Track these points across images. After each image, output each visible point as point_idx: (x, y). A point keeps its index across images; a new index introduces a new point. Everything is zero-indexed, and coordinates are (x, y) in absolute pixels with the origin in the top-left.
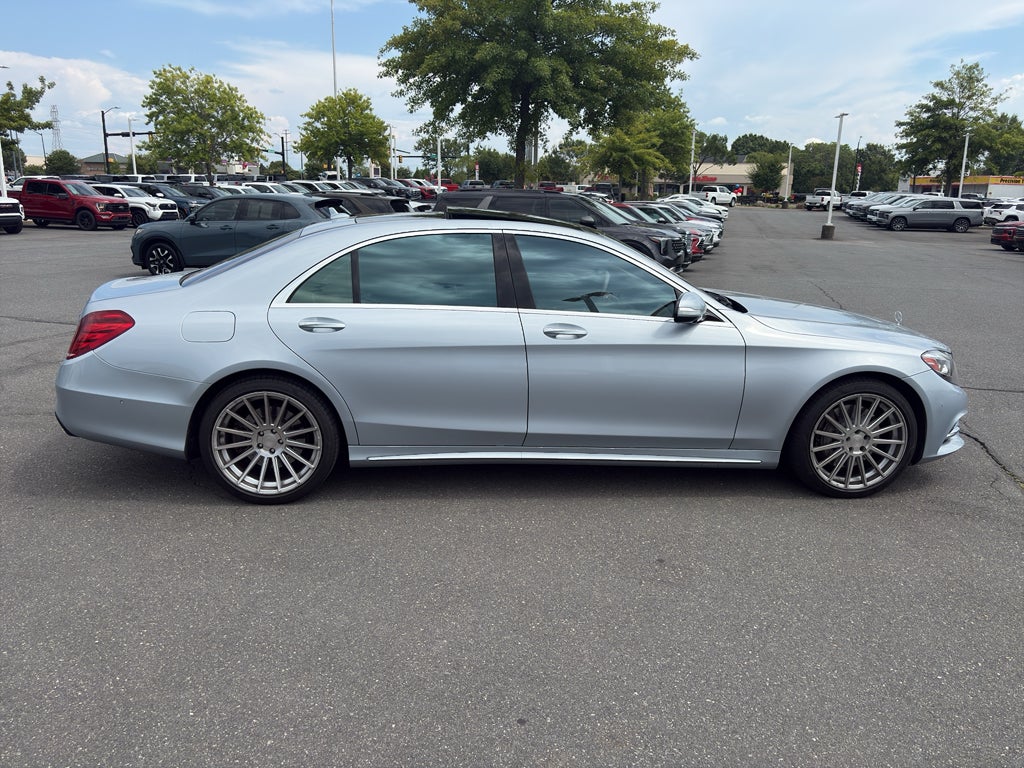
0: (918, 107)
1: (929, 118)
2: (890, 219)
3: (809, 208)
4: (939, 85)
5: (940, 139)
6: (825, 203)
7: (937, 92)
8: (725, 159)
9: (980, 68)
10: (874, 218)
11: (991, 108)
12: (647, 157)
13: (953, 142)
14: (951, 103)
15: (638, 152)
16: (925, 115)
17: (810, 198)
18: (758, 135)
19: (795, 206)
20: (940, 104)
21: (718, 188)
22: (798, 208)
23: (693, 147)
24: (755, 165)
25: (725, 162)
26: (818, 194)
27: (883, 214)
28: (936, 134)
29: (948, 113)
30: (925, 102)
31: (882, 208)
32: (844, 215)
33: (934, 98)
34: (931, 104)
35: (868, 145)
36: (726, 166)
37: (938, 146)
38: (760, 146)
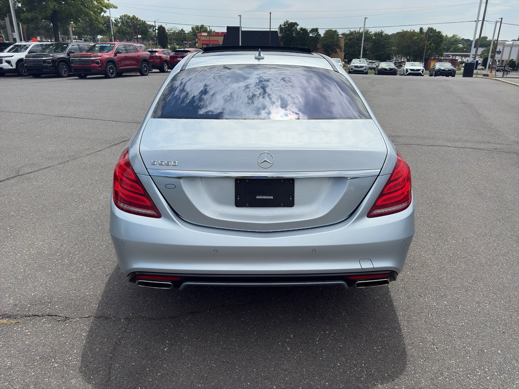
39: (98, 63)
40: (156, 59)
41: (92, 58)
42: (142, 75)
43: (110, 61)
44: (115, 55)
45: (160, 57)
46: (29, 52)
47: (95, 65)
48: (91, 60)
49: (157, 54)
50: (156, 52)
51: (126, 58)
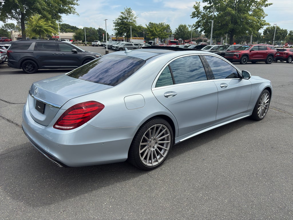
0: (118, 19)
1: (121, 22)
2: (119, 49)
3: (93, 46)
4: (122, 13)
5: (124, 28)
6: (97, 44)
7: (122, 14)
8: (63, 31)
9: (131, 9)
10: (114, 48)
11: (135, 20)
12: (49, 30)
13: (127, 28)
14: (126, 18)
15: (46, 28)
16: (120, 21)
17: (93, 43)
18: (67, 24)
19: (89, 45)
20: (123, 18)
21: (66, 40)
22: (90, 46)
23: (59, 27)
24: (74, 33)
25: (64, 32)
26: (95, 42)
27: (117, 47)
28: (124, 26)
29: (125, 21)
30: (120, 17)
31: (116, 45)
32: (104, 47)
33: (122, 16)
34: (121, 18)
35: (99, 29)
36: (64, 33)
37: (125, 29)
38: (68, 27)
39: (237, 56)
40: (284, 54)
41: (235, 53)
42: (267, 63)
43: (246, 55)
44: (250, 51)
45: (287, 54)
46: (211, 50)
47: (235, 57)
48: (234, 54)
49: (286, 52)
50: (285, 50)
51: (257, 53)
